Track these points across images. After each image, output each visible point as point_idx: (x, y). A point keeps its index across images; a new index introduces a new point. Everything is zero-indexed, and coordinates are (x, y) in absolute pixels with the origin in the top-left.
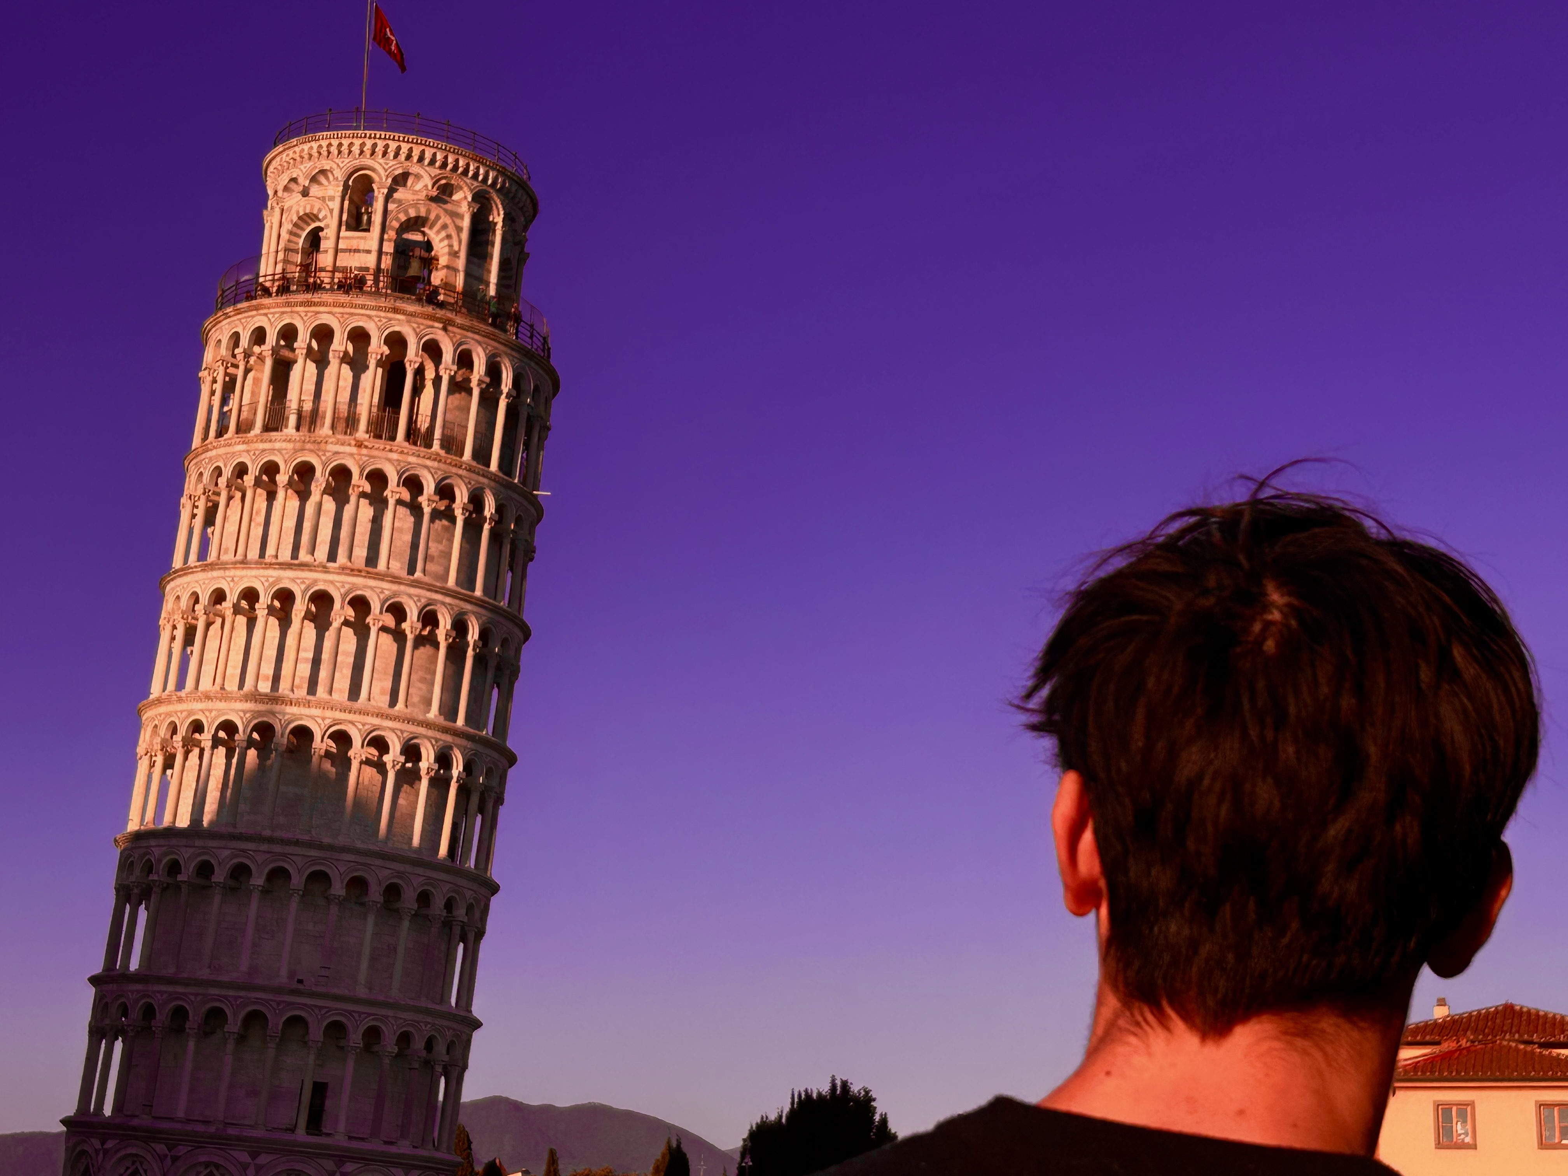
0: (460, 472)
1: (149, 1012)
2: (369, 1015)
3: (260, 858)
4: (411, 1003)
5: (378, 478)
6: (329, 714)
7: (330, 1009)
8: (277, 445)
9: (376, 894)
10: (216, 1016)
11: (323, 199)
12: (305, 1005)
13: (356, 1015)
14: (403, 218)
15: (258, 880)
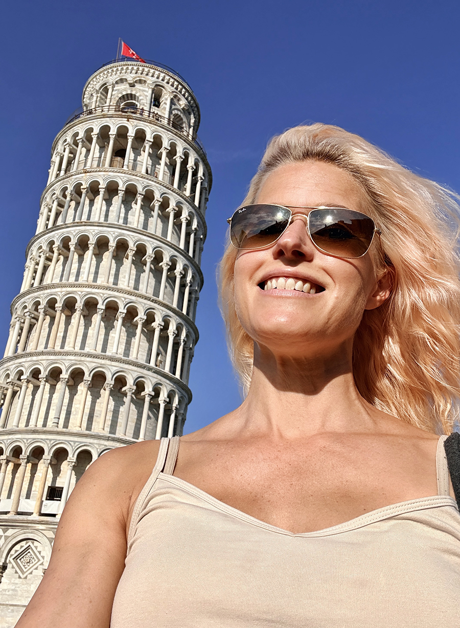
2: (81, 443)
6: (64, 289)
7: (56, 440)
9: (88, 377)
12: (41, 439)
13: (72, 443)
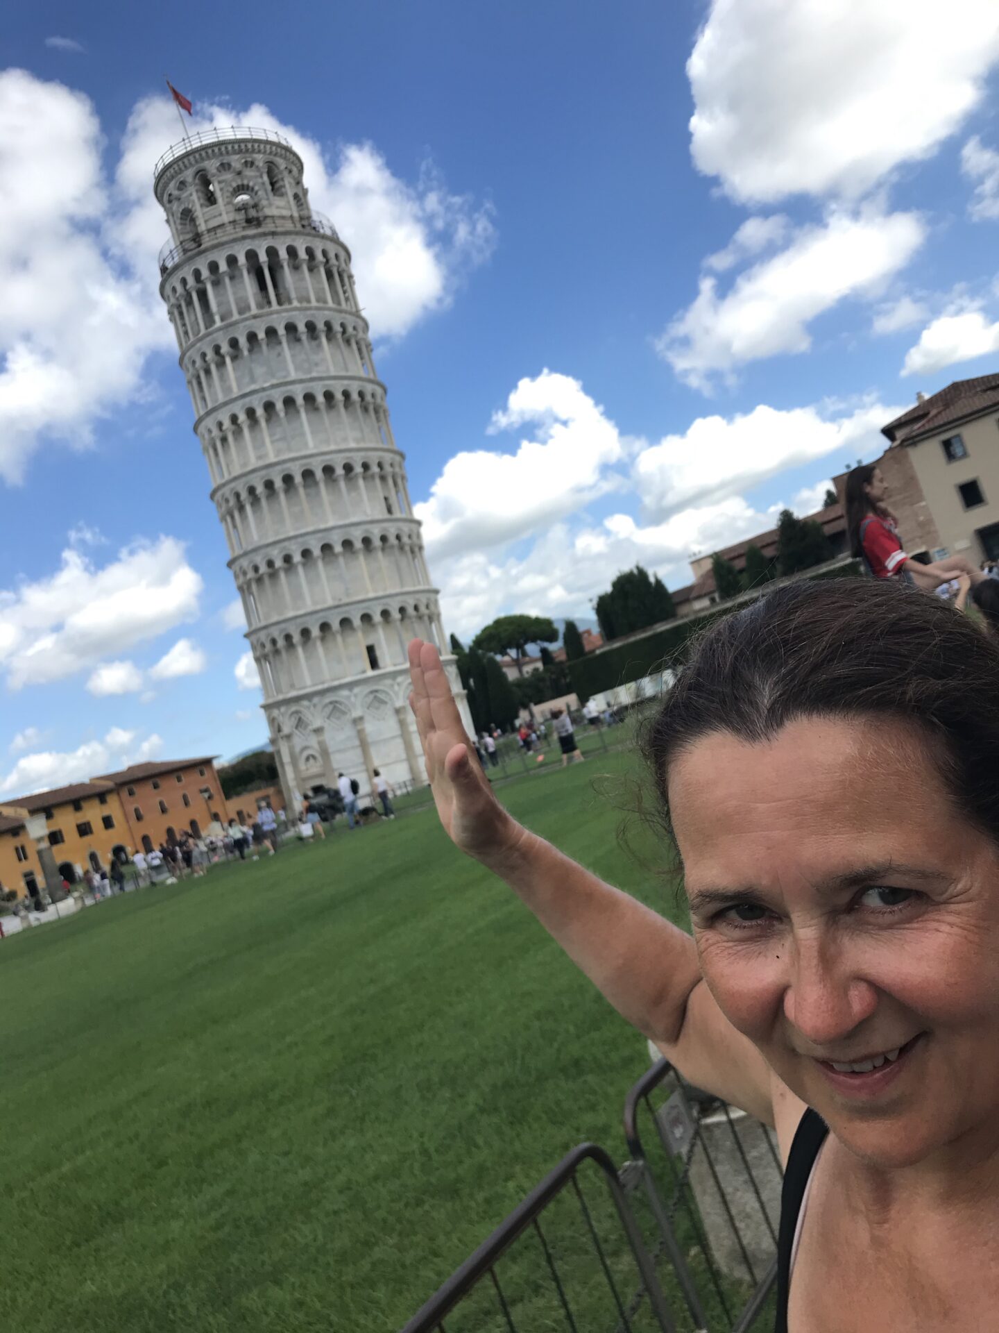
0: (312, 312)
1: (274, 642)
2: (380, 604)
3: (294, 548)
4: (398, 590)
5: (271, 332)
6: (297, 463)
7: (359, 609)
8: (215, 335)
9: (358, 545)
10: (305, 633)
11: (187, 197)
12: (346, 611)
13: (373, 607)
14: (231, 189)
15: (297, 558)
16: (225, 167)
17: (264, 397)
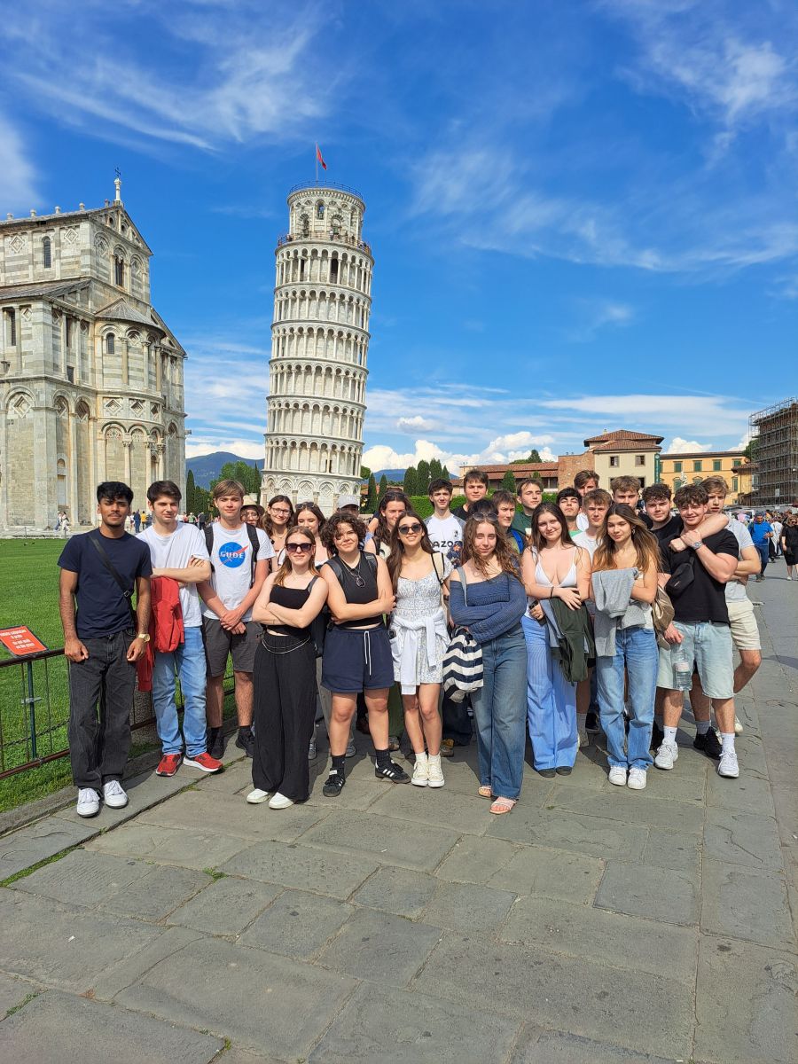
2: (342, 443)
3: (311, 402)
5: (333, 295)
7: (332, 442)
8: (304, 286)
9: (341, 411)
10: (303, 444)
11: (309, 209)
12: (326, 441)
13: (339, 443)
15: (311, 407)
16: (333, 203)
17: (321, 325)
